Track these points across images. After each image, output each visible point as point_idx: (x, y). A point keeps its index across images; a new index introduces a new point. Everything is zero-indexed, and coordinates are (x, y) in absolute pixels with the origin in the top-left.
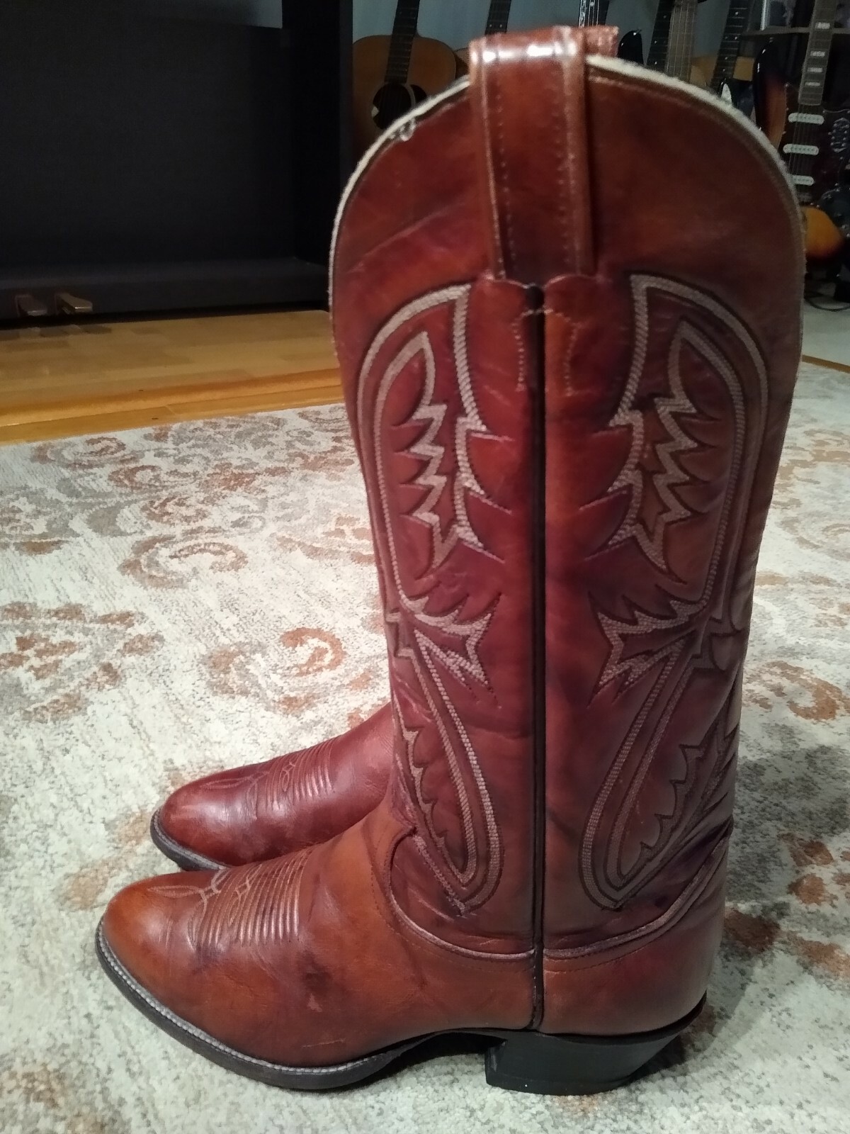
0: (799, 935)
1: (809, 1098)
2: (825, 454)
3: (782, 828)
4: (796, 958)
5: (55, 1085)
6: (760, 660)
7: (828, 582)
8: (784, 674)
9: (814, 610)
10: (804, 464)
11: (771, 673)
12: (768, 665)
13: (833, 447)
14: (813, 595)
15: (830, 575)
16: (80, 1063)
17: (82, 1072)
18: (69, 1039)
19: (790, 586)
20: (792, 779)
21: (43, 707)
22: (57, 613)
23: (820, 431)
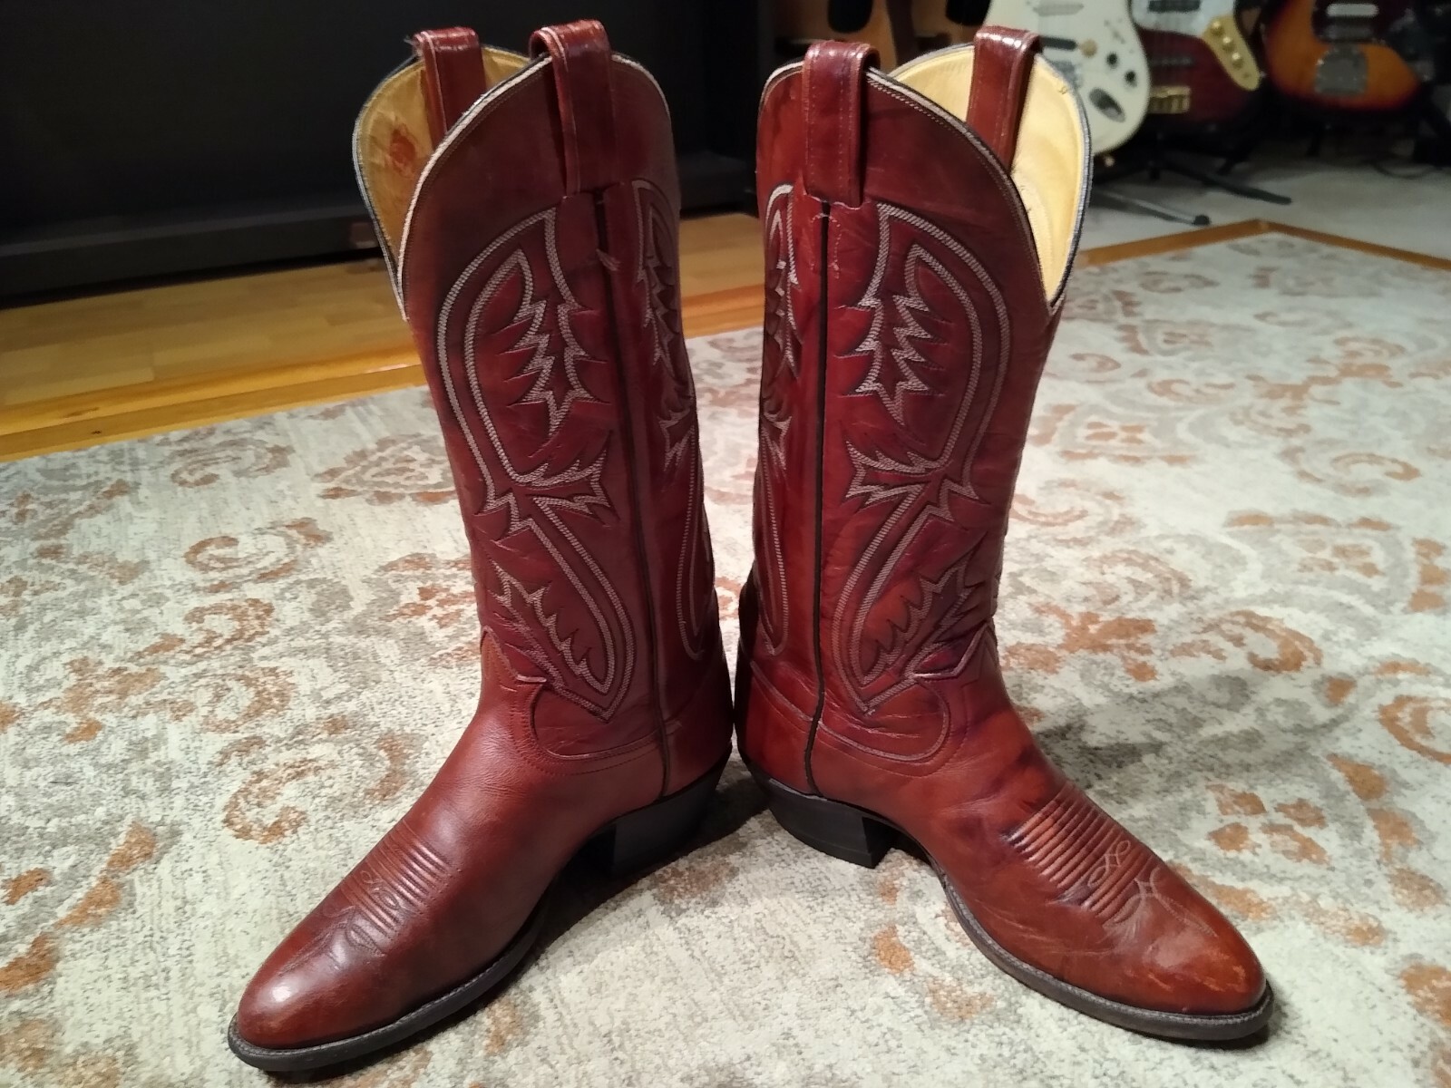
0: (1213, 878)
2: (1354, 368)
3: (1212, 778)
6: (1223, 608)
7: (1324, 521)
8: (1247, 624)
9: (1299, 553)
10: (1326, 381)
11: (1233, 623)
12: (1232, 614)
13: (1369, 358)
14: (1303, 537)
15: (1329, 514)
19: (1277, 526)
21: (448, 654)
22: (456, 563)
23: (1356, 339)
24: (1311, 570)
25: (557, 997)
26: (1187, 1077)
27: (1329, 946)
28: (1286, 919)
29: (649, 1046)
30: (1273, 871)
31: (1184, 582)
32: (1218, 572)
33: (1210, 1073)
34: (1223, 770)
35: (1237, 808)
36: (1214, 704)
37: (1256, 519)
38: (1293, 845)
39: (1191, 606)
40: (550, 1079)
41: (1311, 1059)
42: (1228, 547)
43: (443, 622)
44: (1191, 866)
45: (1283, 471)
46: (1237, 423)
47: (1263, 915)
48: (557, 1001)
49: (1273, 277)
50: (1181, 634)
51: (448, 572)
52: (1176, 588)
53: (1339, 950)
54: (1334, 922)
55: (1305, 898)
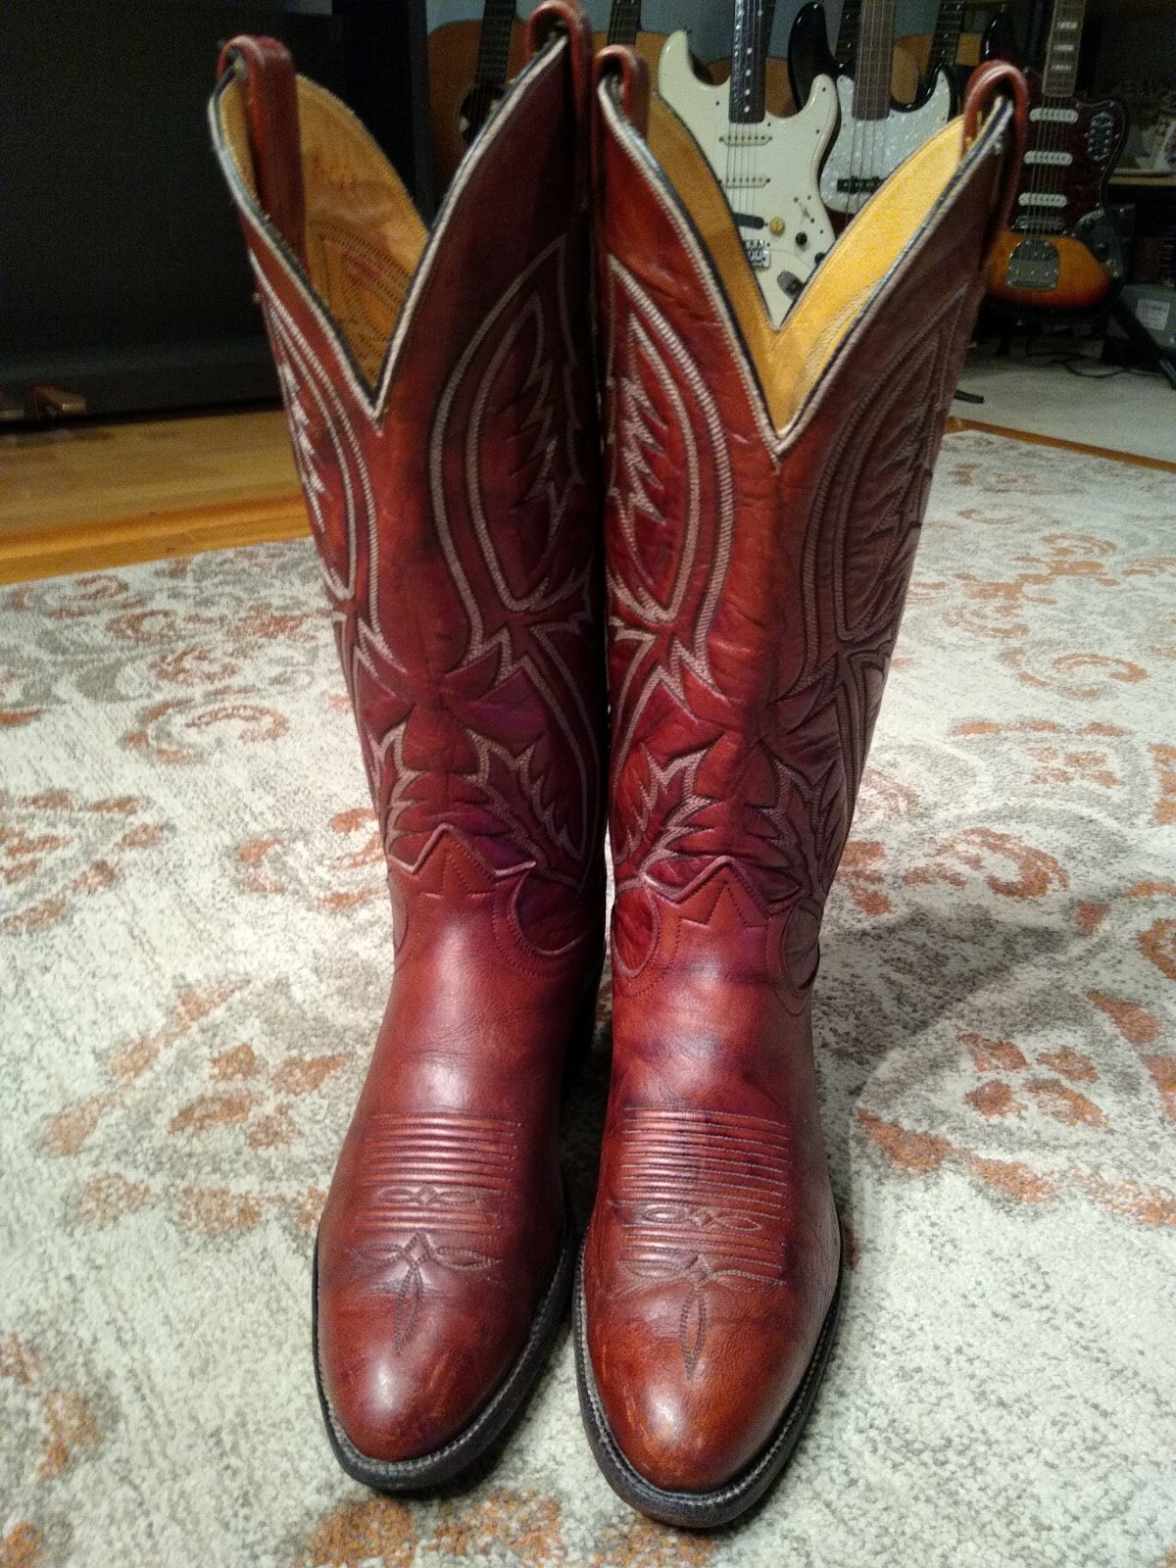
0: (975, 1152)
1: (971, 1341)
2: (1066, 566)
3: (964, 1027)
4: (968, 1179)
5: (27, 1357)
6: (956, 827)
7: (1053, 727)
8: (984, 843)
9: (1030, 763)
10: (1038, 579)
11: (969, 843)
12: (966, 833)
13: (1079, 556)
15: (1057, 719)
16: (58, 1332)
17: (61, 1342)
18: (45, 1304)
19: (1003, 734)
20: (983, 969)
21: (17, 918)
22: (35, 801)
23: (1064, 536)
24: (1045, 781)
25: (146, 1383)
26: (972, 1419)
27: (1120, 1230)
28: (1066, 1198)
29: (273, 1445)
30: (1044, 1137)
31: (911, 798)
32: (946, 786)
33: (997, 1412)
34: (974, 1016)
35: (994, 1061)
36: (956, 937)
37: (982, 726)
38: (1064, 1104)
39: (921, 825)
40: (132, 1507)
41: (1117, 1381)
42: (953, 758)
43: (13, 876)
44: (949, 1137)
45: (1004, 672)
46: (953, 624)
47: (1039, 1194)
48: (146, 1391)
49: (974, 473)
50: (912, 858)
51: (24, 812)
52: (903, 805)
53: (1132, 1235)
54: (1122, 1199)
55: (1086, 1171)
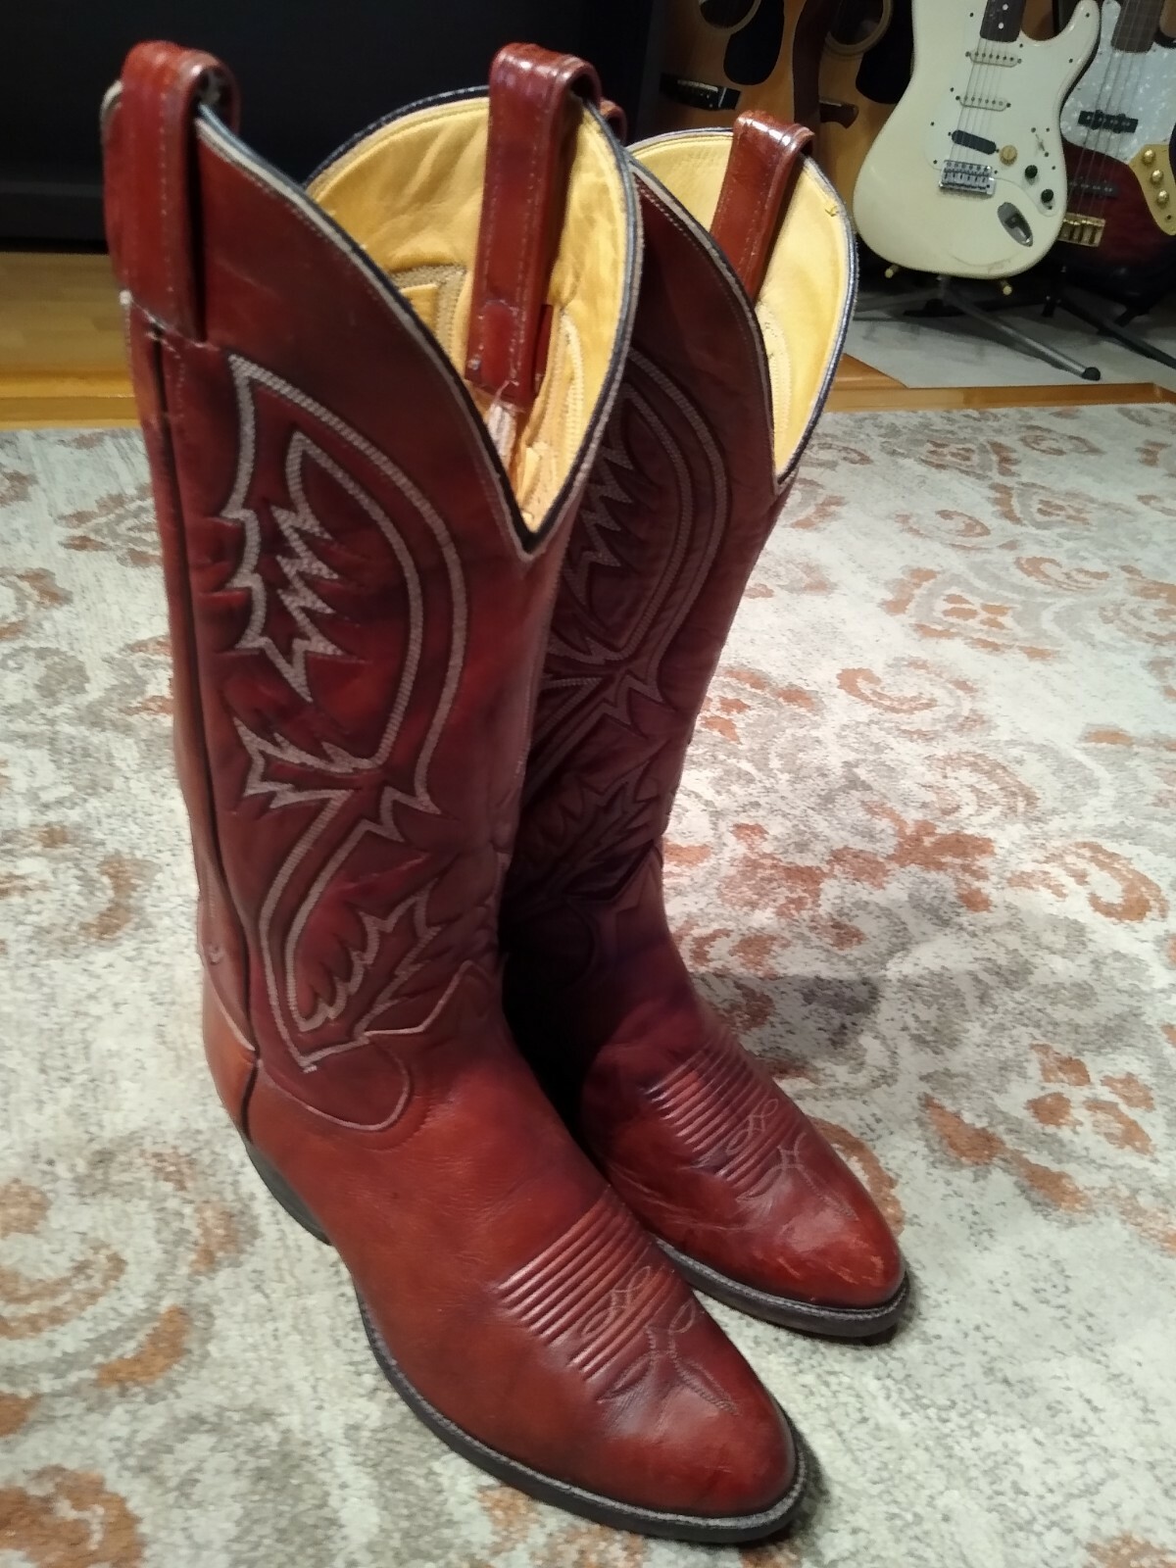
0: (1026, 1156)
3: (1039, 1037)
4: (1014, 1179)
6: (1068, 836)
8: (1093, 859)
9: (1157, 785)
11: (1078, 855)
12: (1078, 845)
19: (1135, 748)
20: (1067, 984)
24: (1166, 805)
26: (978, 1389)
27: (1144, 1252)
28: (1101, 1214)
30: (1093, 1154)
31: (1031, 799)
32: (1067, 793)
33: (1002, 1388)
34: (1050, 1028)
35: (1061, 1075)
36: (1048, 948)
37: (1114, 736)
38: (1117, 1128)
39: (1036, 828)
40: (263, 1312)
41: (1112, 1384)
42: (1080, 765)
44: (1005, 1138)
45: (1149, 679)
46: (1107, 620)
47: (1078, 1206)
49: (1162, 454)
50: (1021, 861)
52: (1021, 805)
53: (1154, 1259)
54: (1152, 1225)
55: (1125, 1192)
